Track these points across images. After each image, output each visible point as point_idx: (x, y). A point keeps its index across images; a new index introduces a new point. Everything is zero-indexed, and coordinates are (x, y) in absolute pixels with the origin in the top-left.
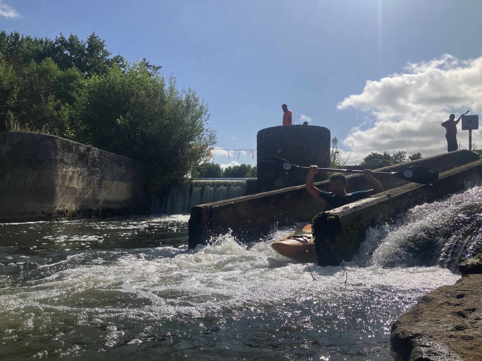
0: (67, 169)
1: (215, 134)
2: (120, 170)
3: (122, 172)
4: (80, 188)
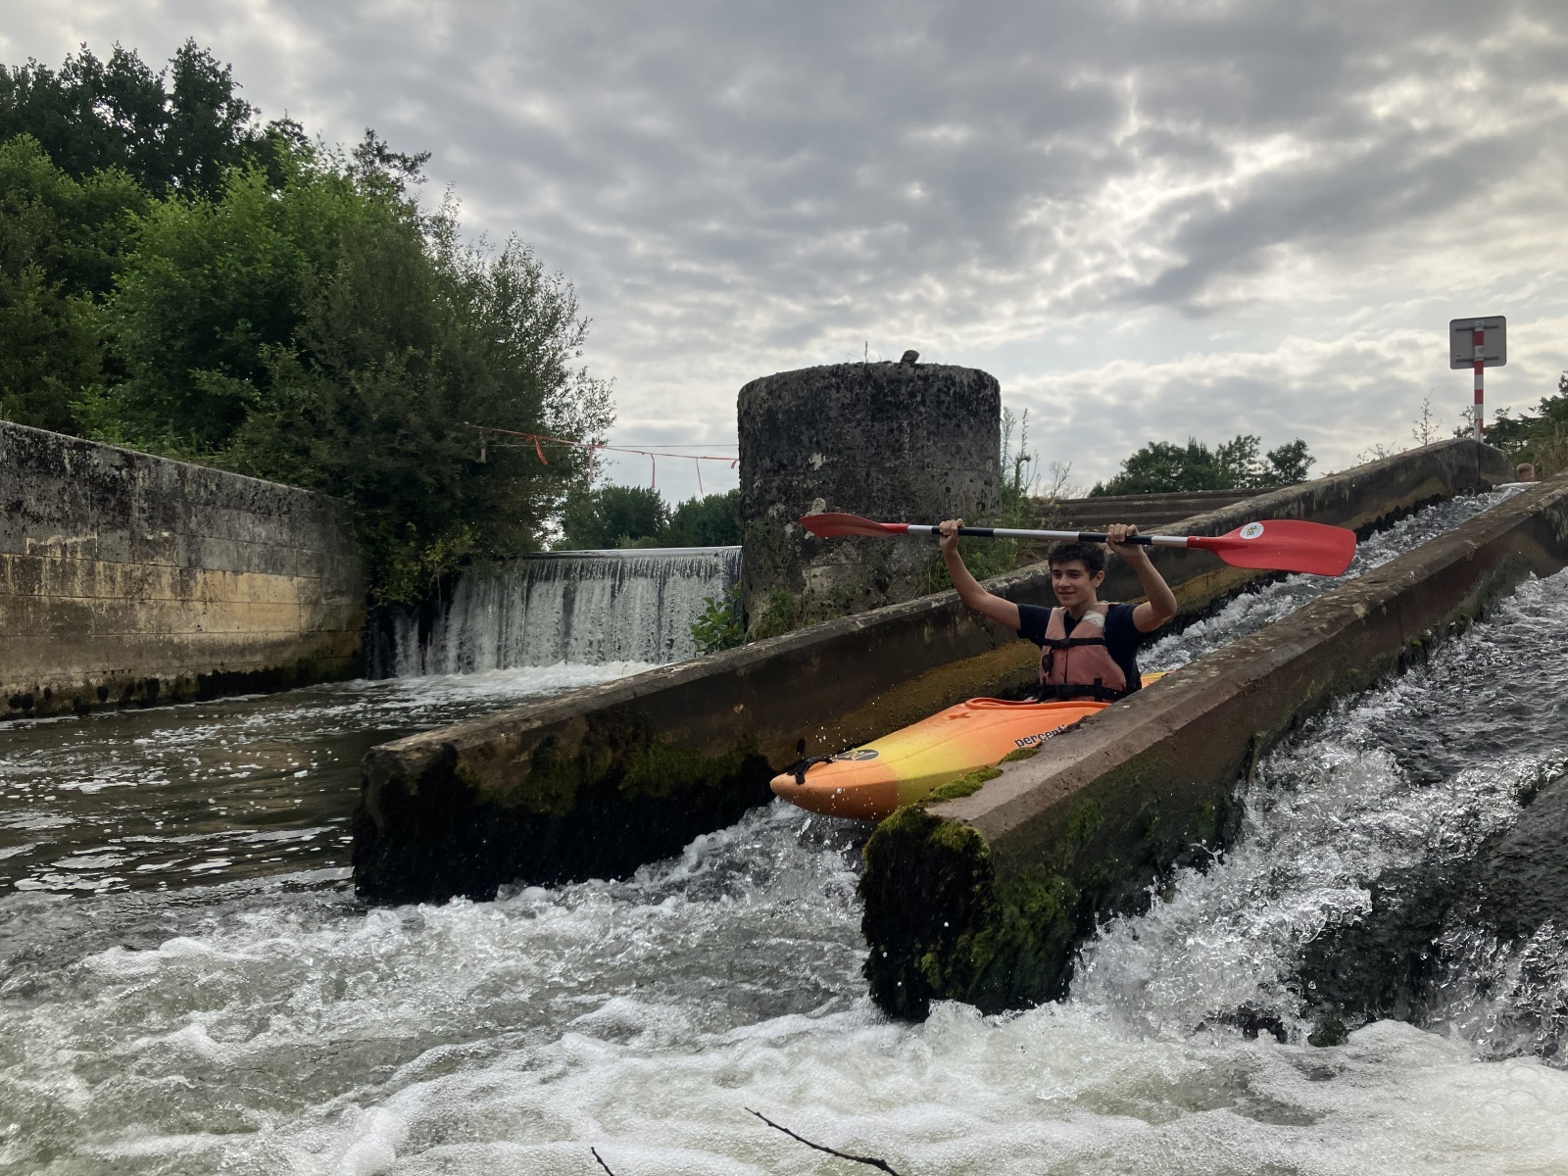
0: (40, 539)
1: (606, 389)
2: (262, 531)
3: (270, 539)
4: (101, 605)
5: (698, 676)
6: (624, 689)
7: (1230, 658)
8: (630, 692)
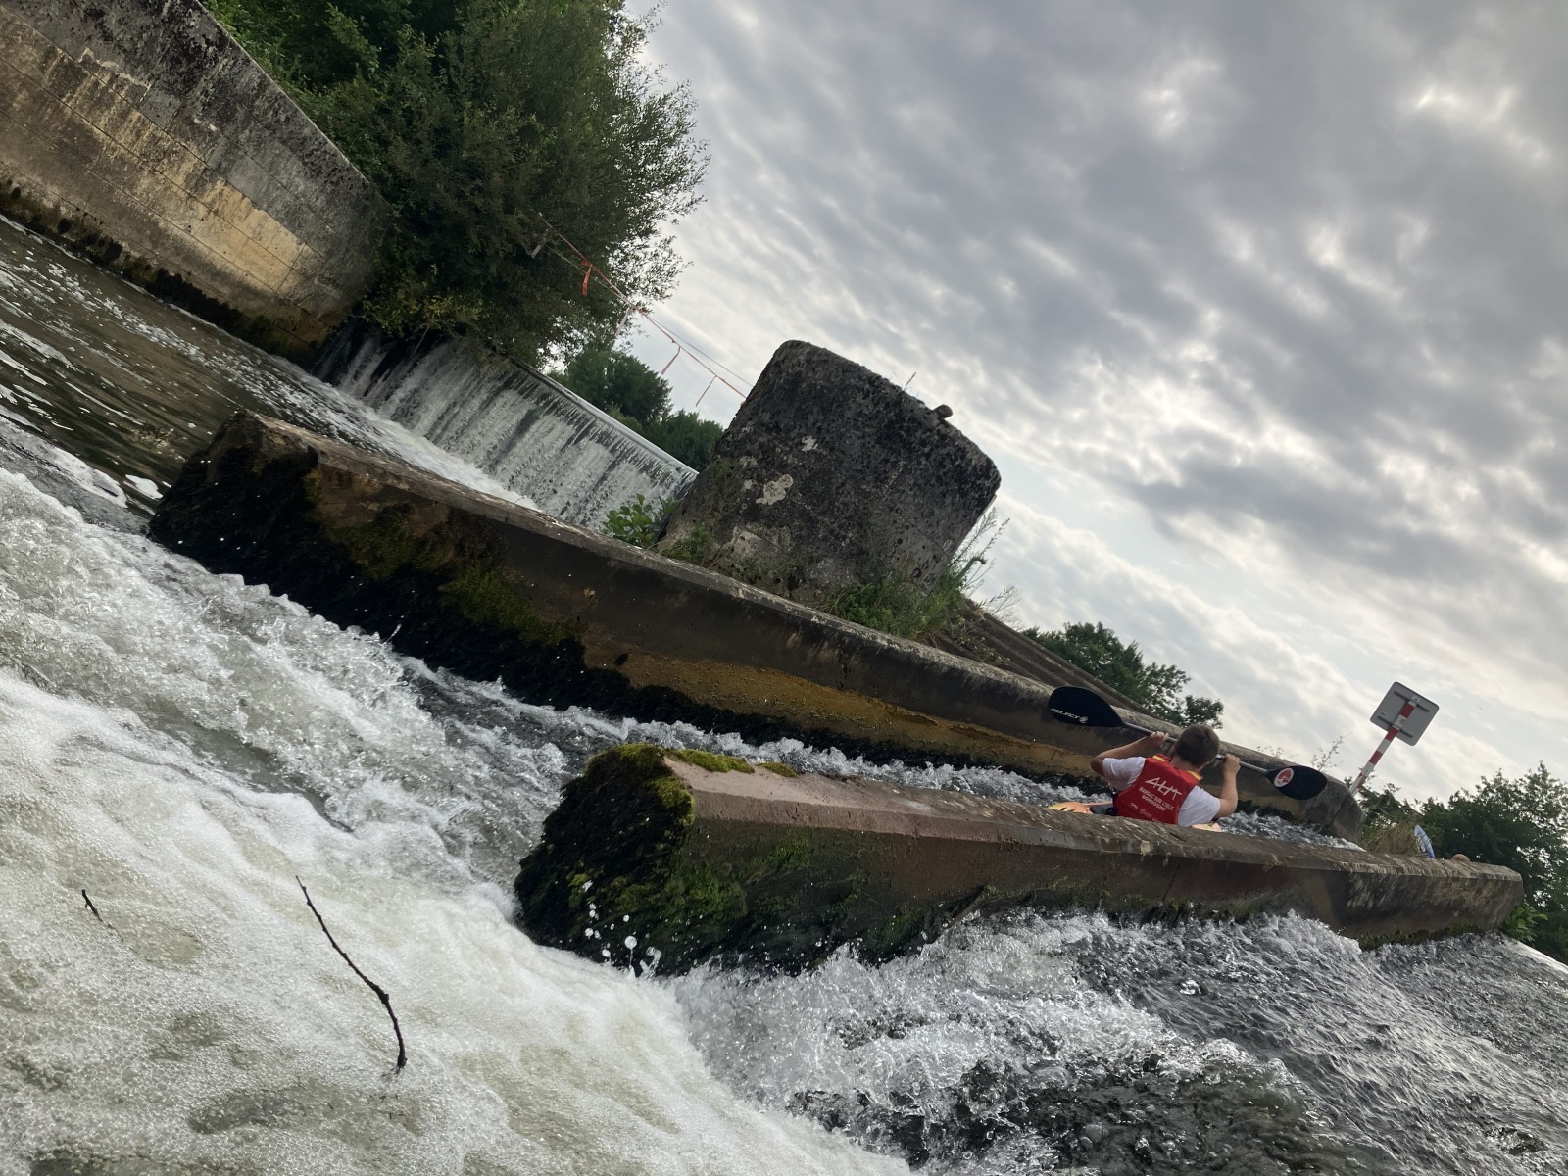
0: (97, 56)
2: (301, 185)
3: (304, 196)
4: (114, 150)
5: (572, 542)
6: (501, 510)
7: (1011, 812)
8: (503, 516)
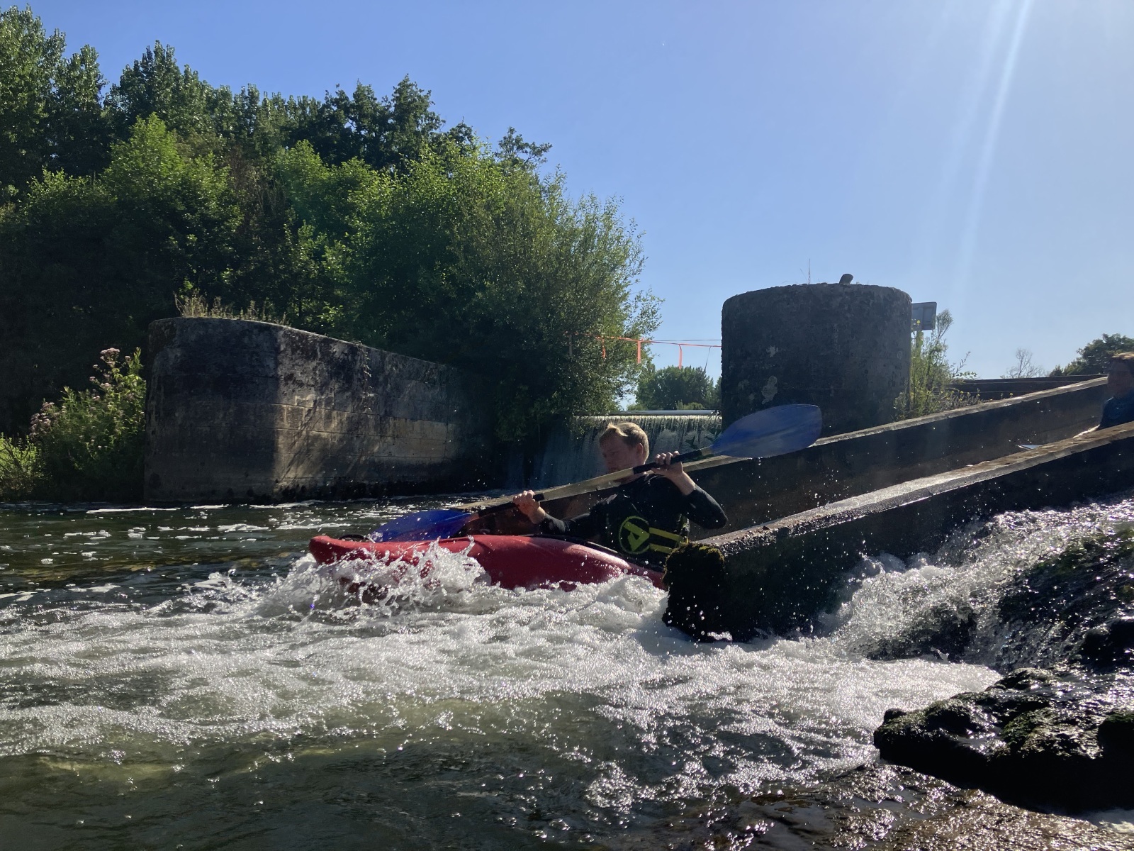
0: (302, 397)
2: (429, 394)
3: (435, 399)
